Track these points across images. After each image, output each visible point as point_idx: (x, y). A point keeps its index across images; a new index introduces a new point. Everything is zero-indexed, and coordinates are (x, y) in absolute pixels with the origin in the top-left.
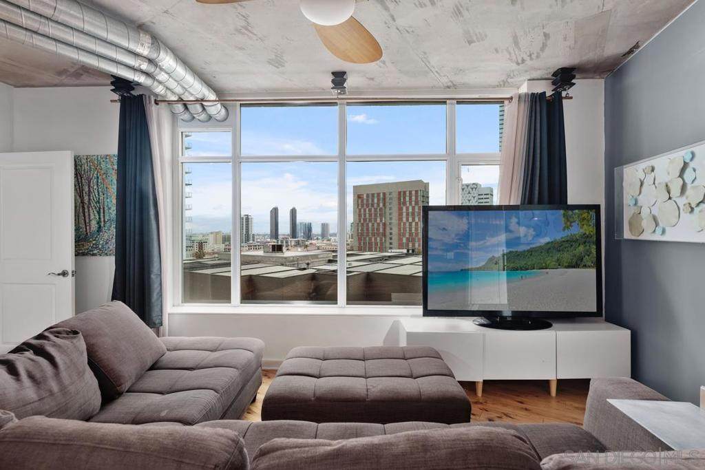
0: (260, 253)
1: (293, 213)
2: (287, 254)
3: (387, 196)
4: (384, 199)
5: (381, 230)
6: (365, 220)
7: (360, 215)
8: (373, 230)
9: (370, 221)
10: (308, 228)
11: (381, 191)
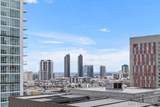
0: (104, 89)
1: (80, 58)
2: (126, 90)
3: (157, 45)
4: (154, 47)
5: (152, 71)
6: (139, 63)
7: (135, 60)
8: (145, 70)
9: (143, 63)
10: (91, 69)
11: (152, 41)
